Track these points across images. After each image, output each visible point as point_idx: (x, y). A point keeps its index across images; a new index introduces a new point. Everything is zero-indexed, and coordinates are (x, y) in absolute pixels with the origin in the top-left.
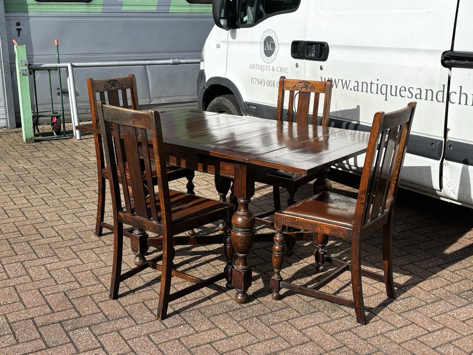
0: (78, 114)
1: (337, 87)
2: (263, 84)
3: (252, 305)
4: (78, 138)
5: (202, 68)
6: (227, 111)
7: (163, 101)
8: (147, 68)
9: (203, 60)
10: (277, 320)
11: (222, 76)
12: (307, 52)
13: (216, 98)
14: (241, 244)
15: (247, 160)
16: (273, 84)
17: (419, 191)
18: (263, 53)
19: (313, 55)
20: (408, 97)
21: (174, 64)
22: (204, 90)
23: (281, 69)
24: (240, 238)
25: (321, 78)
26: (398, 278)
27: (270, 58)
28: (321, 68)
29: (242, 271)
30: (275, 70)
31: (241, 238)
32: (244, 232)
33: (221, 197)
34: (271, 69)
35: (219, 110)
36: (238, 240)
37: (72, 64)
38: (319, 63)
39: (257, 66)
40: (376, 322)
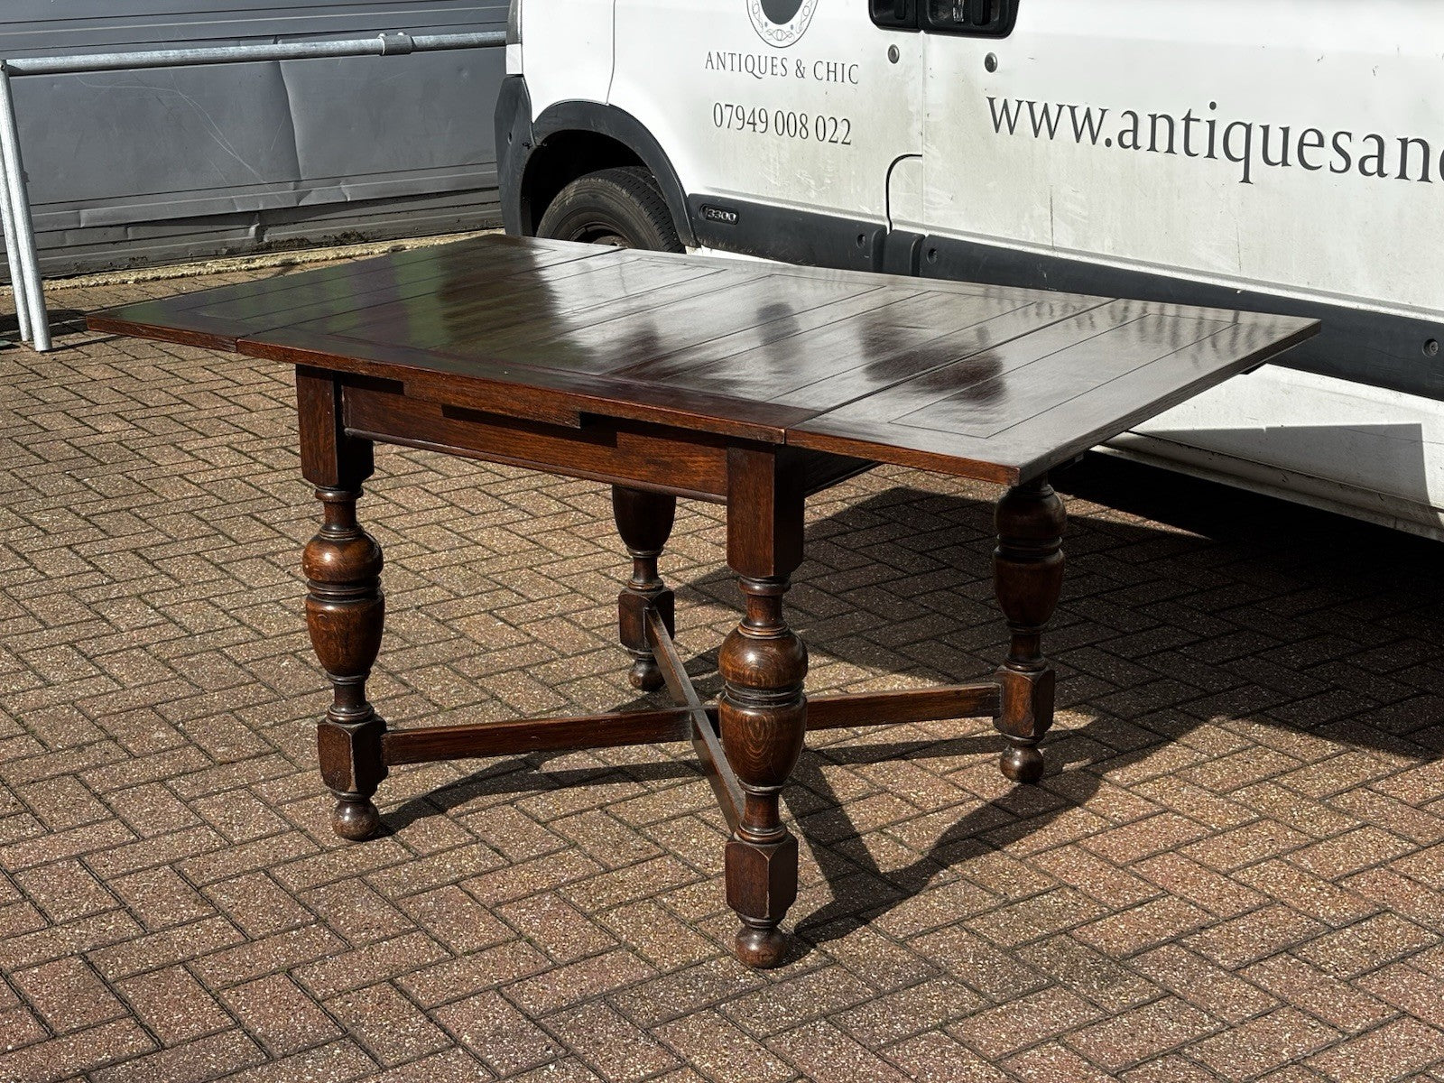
0: (36, 251)
1: (1052, 135)
2: (761, 127)
3: (802, 973)
4: (40, 344)
5: (512, 69)
6: (618, 231)
7: (348, 192)
8: (282, 66)
9: (516, 39)
10: (903, 1026)
11: (599, 97)
12: (931, 6)
13: (576, 183)
14: (757, 748)
15: (780, 433)
16: (799, 125)
17: (1373, 517)
18: (756, 10)
19: (957, 15)
20: (1332, 169)
21: (391, 51)
22: (527, 153)
23: (832, 68)
24: (754, 728)
25: (991, 100)
26: (1324, 843)
27: (786, 27)
28: (990, 64)
29: (762, 849)
30: (809, 73)
31: (758, 725)
32: (769, 703)
33: (640, 565)
34: (792, 68)
35: (586, 227)
36: (749, 735)
37: (5, 61)
38: (982, 46)
39: (736, 59)
40: (1269, 1017)
